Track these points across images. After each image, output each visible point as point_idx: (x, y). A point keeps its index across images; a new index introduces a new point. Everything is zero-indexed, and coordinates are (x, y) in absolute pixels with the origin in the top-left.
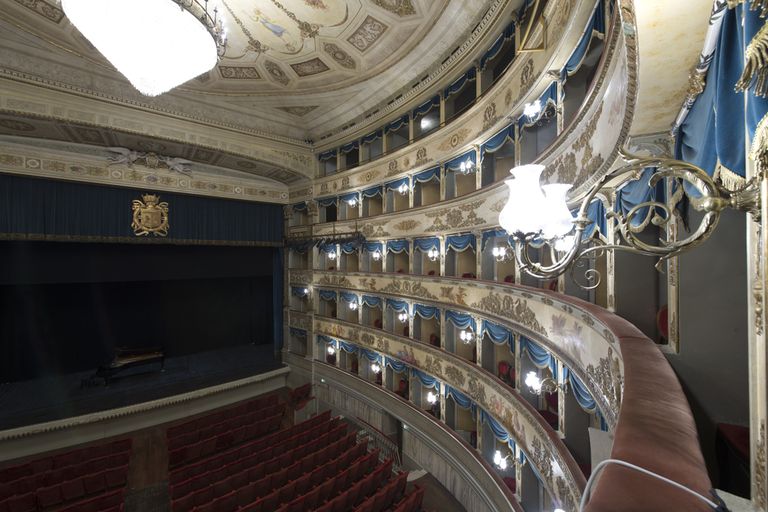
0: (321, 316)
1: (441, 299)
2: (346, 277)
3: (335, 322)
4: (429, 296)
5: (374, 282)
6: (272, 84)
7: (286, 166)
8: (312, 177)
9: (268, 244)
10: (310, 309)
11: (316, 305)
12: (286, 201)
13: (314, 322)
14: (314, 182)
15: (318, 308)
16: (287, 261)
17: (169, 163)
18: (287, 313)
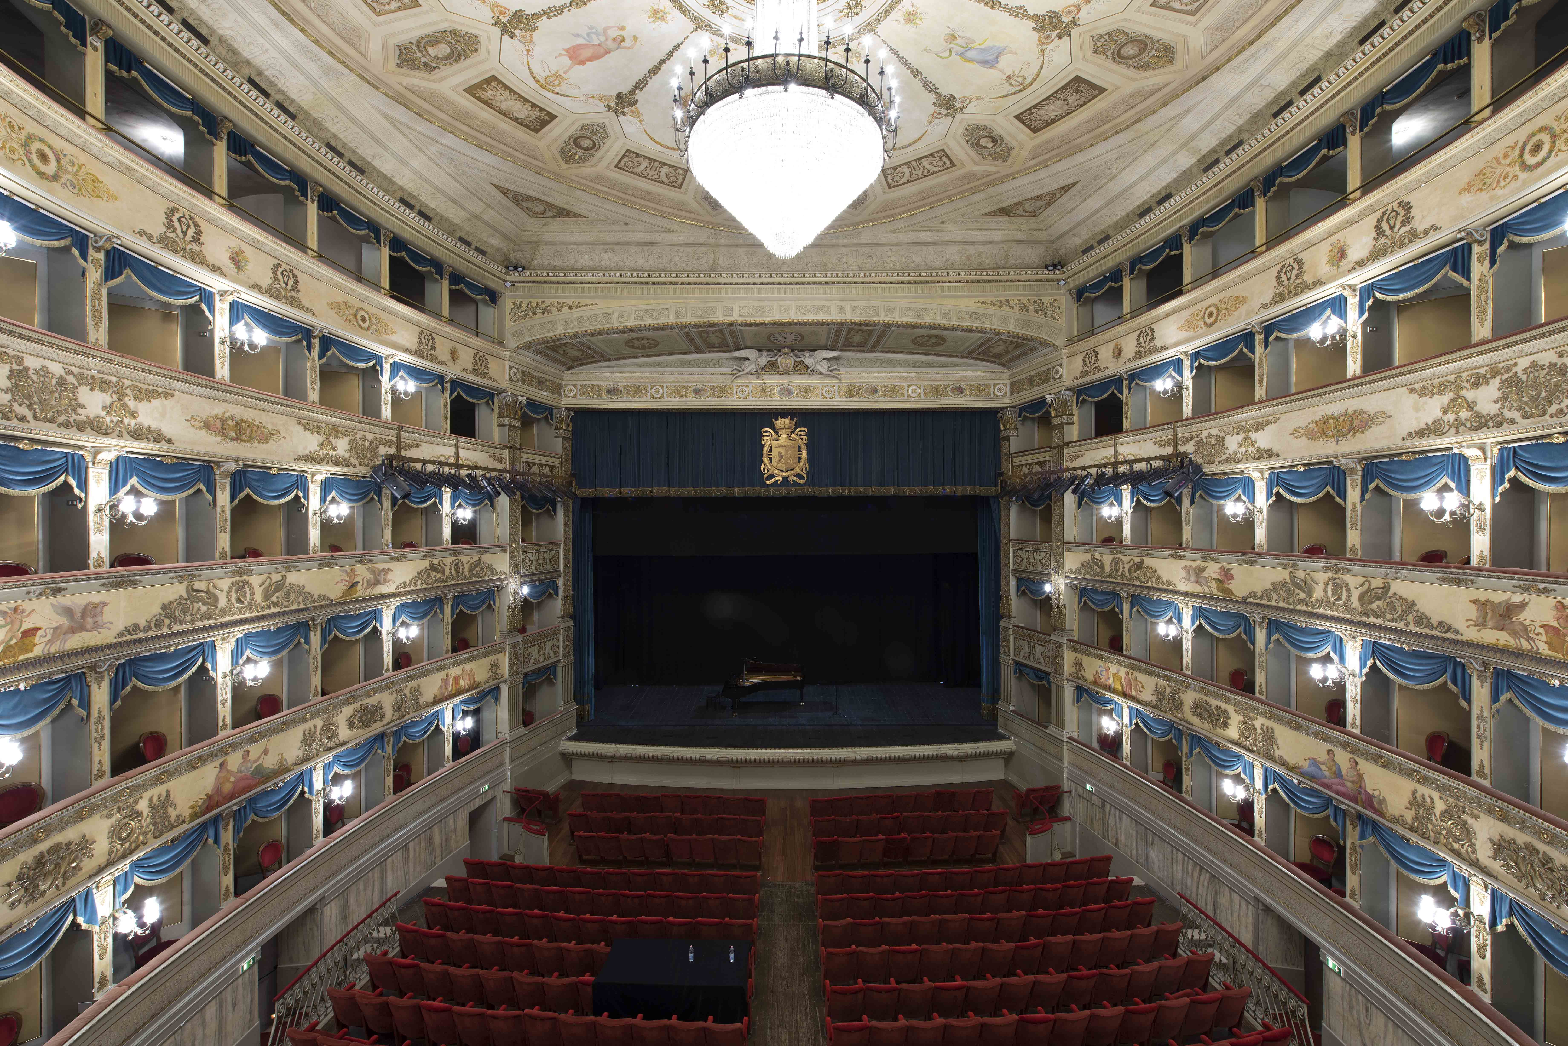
0: (1082, 645)
1: (1471, 634)
2: (1148, 561)
3: (1119, 664)
4: (1422, 619)
5: (1227, 575)
6: (976, 168)
7: (1003, 329)
8: (1060, 341)
9: (969, 490)
10: (1058, 628)
11: (1072, 619)
12: (1004, 401)
13: (1068, 657)
14: (1065, 351)
15: (1075, 627)
16: (1008, 524)
17: (808, 361)
18: (1006, 629)
